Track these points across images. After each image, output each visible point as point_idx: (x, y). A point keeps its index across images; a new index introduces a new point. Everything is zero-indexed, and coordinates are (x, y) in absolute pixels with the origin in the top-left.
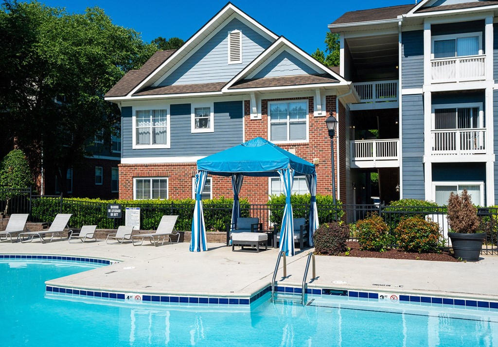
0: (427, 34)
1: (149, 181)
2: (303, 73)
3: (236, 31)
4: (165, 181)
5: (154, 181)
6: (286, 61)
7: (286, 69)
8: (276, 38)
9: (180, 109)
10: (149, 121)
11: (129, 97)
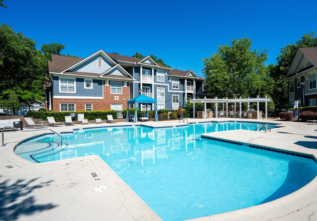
0: (141, 68)
1: (67, 105)
2: (122, 75)
3: (100, 58)
4: (74, 105)
5: (69, 105)
6: (117, 70)
7: (117, 73)
8: (116, 64)
9: (80, 80)
10: (67, 83)
11: (61, 73)
